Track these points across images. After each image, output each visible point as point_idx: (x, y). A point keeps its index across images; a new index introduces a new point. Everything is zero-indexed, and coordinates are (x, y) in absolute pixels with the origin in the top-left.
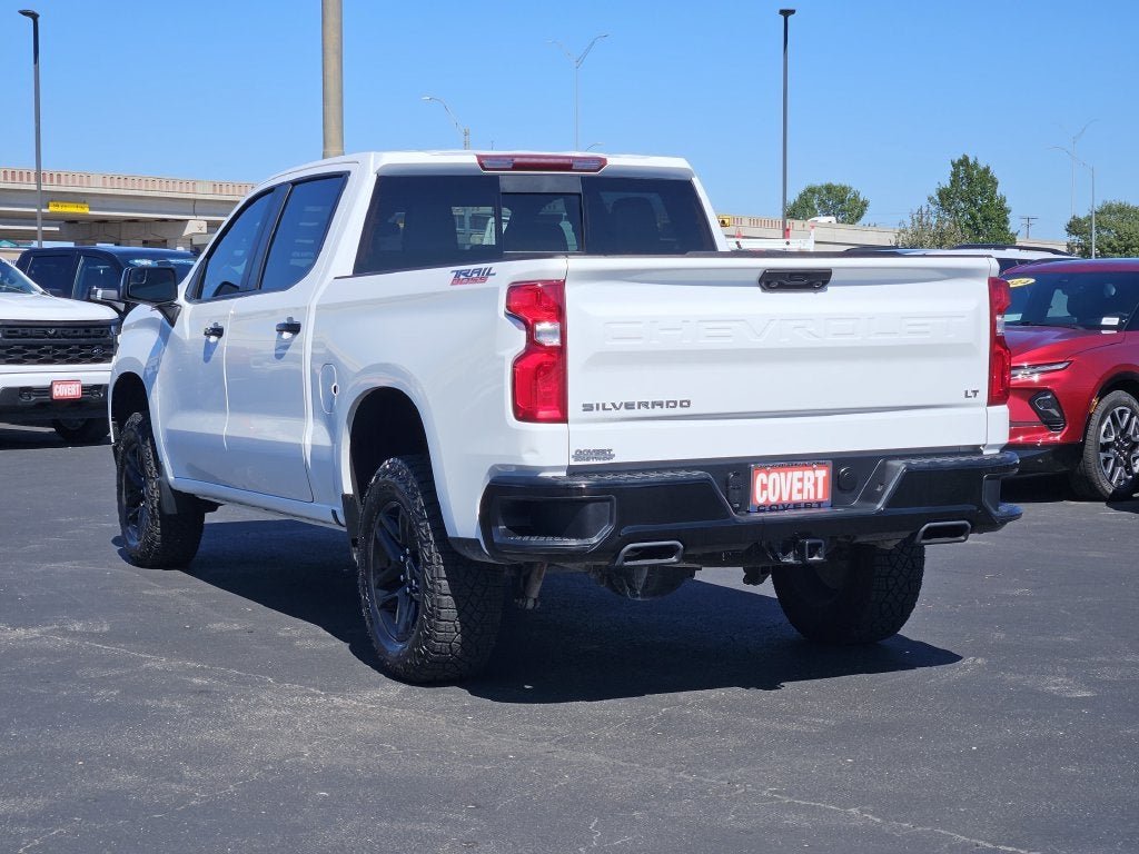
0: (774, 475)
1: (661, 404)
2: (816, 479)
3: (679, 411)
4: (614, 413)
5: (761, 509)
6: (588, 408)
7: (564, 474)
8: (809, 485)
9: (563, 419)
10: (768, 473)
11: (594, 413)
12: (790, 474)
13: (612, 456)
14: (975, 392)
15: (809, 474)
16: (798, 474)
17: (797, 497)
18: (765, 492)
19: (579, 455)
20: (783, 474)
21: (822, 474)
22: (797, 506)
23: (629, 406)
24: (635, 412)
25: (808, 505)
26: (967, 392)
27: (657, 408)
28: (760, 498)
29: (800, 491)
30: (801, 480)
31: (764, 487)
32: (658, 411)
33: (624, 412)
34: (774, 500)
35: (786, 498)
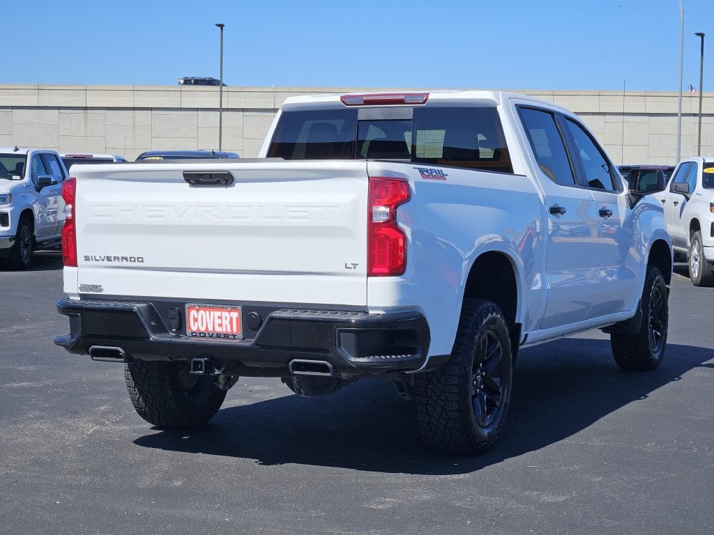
0: (202, 312)
1: (126, 259)
2: (231, 318)
3: (137, 264)
4: (100, 263)
5: (194, 335)
6: (87, 258)
7: (79, 299)
8: (226, 323)
9: (76, 264)
10: (198, 311)
11: (90, 263)
12: (212, 313)
13: (102, 290)
14: (355, 265)
15: (225, 314)
16: (218, 314)
17: (218, 329)
18: (196, 324)
19: (83, 287)
20: (207, 312)
21: (235, 315)
22: (218, 336)
23: (109, 259)
24: (113, 263)
25: (226, 336)
26: (346, 264)
27: (125, 261)
28: (193, 326)
29: (220, 325)
30: (220, 318)
31: (196, 320)
32: (125, 263)
33: (106, 263)
34: (203, 329)
35: (210, 329)
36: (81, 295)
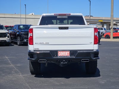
0: (61, 52)
3: (47, 44)
6: (36, 43)
7: (33, 51)
9: (33, 45)
13: (39, 49)
14: (92, 43)
16: (65, 52)
17: (65, 55)
20: (63, 52)
21: (68, 52)
22: (65, 56)
23: (41, 43)
25: (67, 56)
26: (90, 43)
28: (59, 55)
30: (65, 53)
31: (60, 54)
34: (61, 55)
35: (63, 55)
36: (34, 50)
